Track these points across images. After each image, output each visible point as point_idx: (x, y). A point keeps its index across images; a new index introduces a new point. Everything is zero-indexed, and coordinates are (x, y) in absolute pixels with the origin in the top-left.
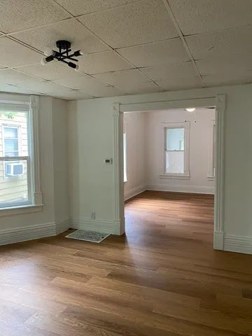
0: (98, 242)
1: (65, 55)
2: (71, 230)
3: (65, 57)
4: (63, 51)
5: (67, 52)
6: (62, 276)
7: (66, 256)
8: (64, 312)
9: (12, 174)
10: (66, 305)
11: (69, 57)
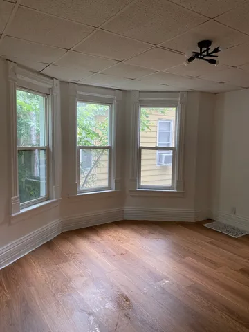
0: (236, 237)
1: (205, 53)
2: (209, 220)
3: (205, 56)
4: (203, 49)
5: (207, 51)
6: (194, 258)
7: (199, 241)
8: (190, 286)
9: (163, 163)
10: (192, 281)
11: (208, 55)
